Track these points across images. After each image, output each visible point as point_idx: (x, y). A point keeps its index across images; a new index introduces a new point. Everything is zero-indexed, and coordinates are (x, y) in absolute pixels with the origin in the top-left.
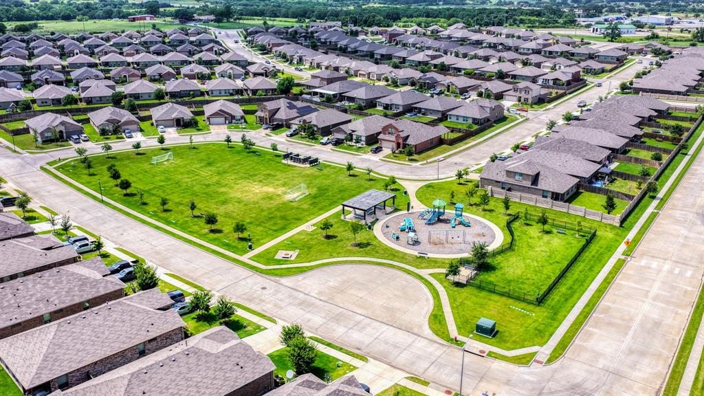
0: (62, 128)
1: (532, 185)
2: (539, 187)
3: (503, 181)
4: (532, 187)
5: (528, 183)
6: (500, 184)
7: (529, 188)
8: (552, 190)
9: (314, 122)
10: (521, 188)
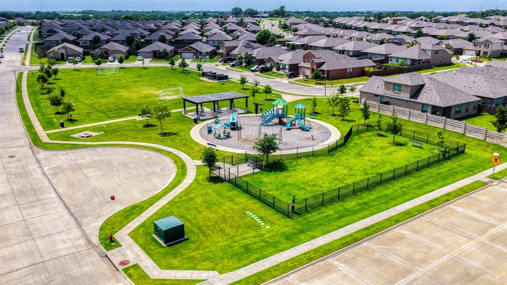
0: (64, 51)
1: (410, 98)
2: (419, 100)
3: (381, 94)
4: (411, 100)
5: (406, 96)
6: (379, 98)
7: (407, 101)
8: (432, 103)
9: (254, 55)
10: (400, 102)
